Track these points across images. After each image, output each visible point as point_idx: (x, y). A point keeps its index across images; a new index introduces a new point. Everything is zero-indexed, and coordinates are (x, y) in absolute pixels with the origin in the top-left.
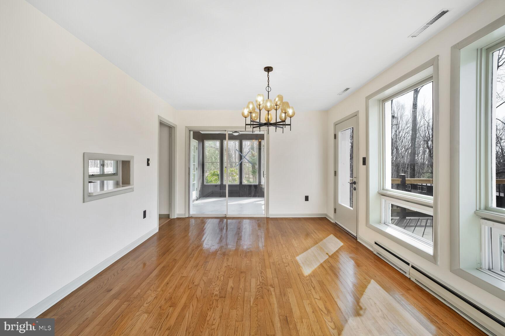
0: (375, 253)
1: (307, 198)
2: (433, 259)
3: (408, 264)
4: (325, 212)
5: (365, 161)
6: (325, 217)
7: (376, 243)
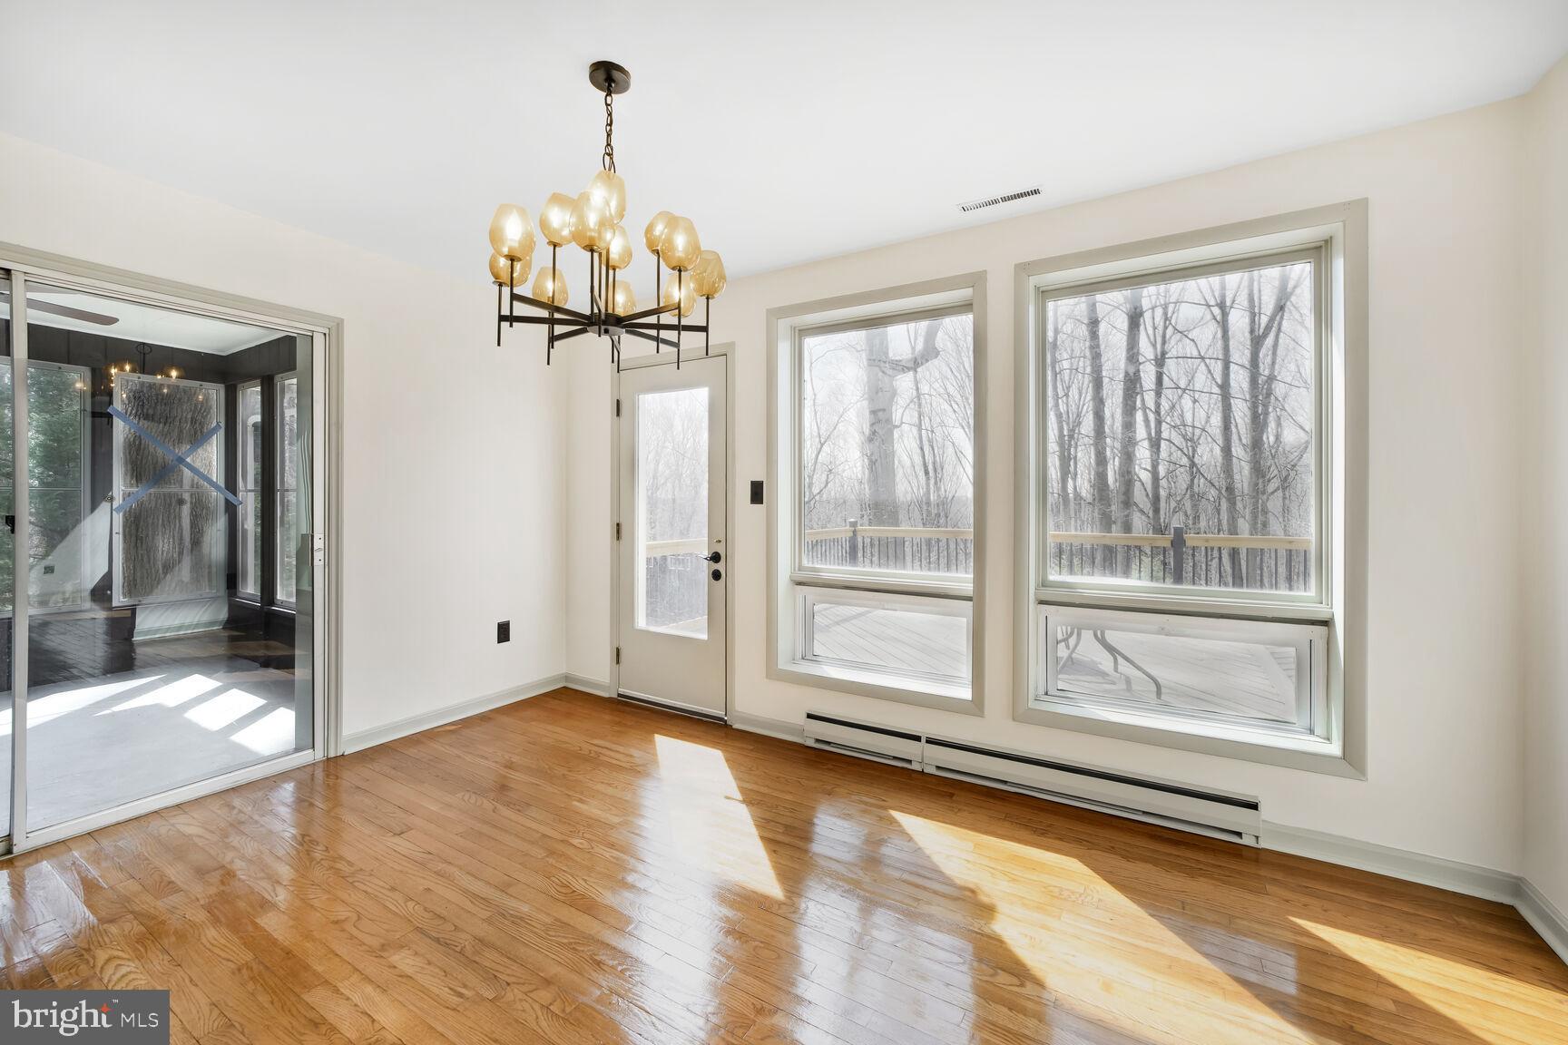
0: (811, 743)
1: (504, 632)
2: (976, 706)
3: (918, 739)
4: (563, 670)
5: (757, 492)
6: (565, 688)
7: (810, 716)
